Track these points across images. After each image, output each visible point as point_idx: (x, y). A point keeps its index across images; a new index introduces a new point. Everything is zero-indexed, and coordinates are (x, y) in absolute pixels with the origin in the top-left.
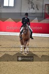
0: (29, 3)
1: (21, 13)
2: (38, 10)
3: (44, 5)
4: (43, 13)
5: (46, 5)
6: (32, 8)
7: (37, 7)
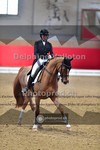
0: (48, 8)
1: (32, 26)
2: (68, 20)
3: (80, 11)
4: (77, 26)
5: (84, 10)
6: (55, 17)
7: (65, 15)
